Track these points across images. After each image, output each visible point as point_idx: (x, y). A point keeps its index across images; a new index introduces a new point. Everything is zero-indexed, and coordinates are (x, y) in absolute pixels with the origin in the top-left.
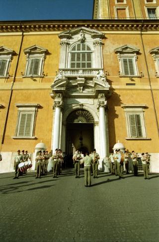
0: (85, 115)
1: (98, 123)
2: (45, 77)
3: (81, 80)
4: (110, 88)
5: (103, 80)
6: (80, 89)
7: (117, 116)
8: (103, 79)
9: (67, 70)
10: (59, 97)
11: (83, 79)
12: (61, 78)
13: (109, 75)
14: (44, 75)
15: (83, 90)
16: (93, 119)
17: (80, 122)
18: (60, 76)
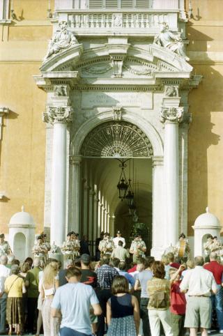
0: (130, 136)
1: (161, 159)
2: (18, 23)
3: (120, 46)
4: (192, 73)
5: (175, 52)
6: (117, 67)
7: (214, 139)
8: (174, 47)
9: (80, 14)
10: (62, 94)
11: (125, 41)
12: (64, 44)
13: (199, 18)
14: (14, 17)
15: (124, 68)
16: (151, 148)
17: (117, 156)
18: (63, 36)
